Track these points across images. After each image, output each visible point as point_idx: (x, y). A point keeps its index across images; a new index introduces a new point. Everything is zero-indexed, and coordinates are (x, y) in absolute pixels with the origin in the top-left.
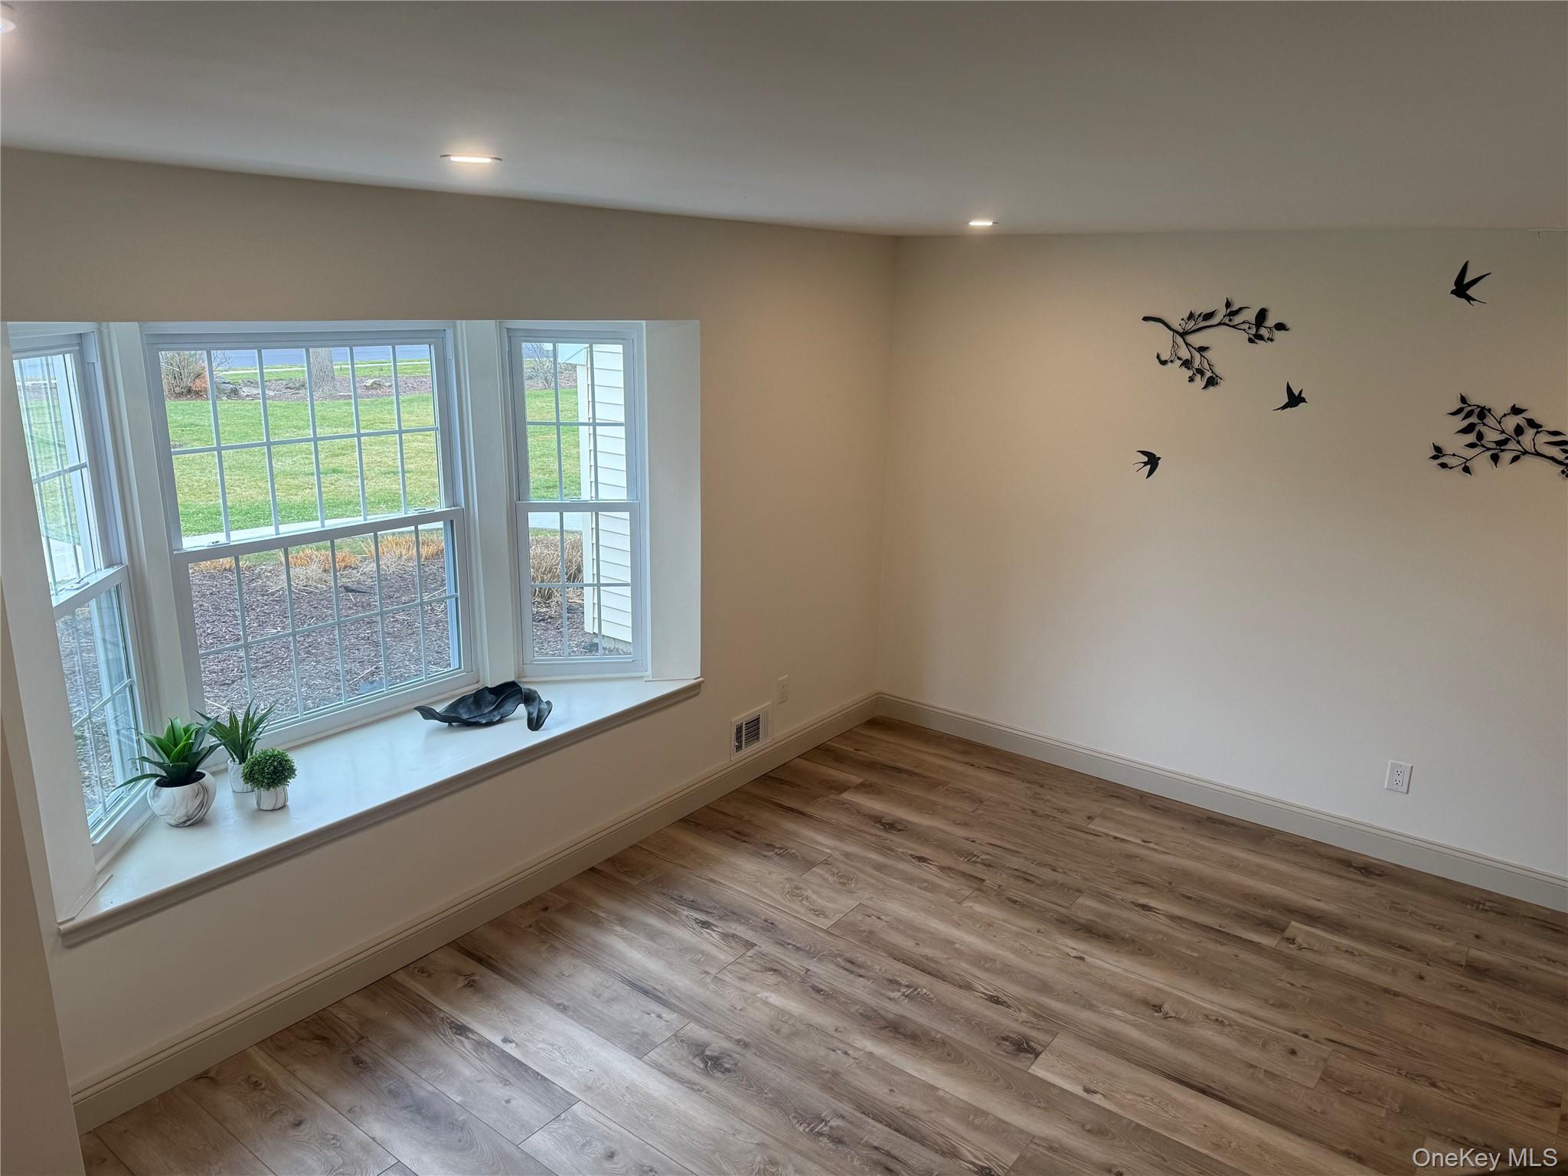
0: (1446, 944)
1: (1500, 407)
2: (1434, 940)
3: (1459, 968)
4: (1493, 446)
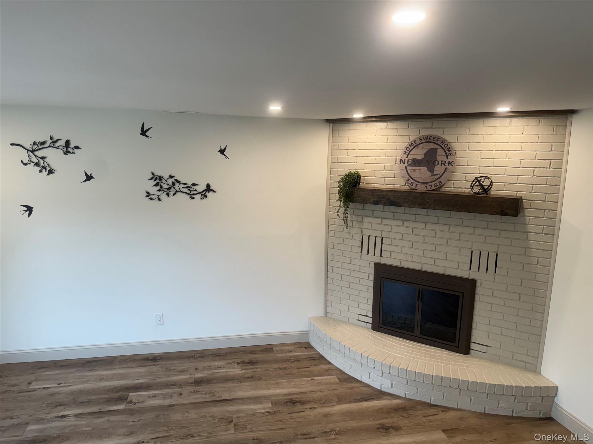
0: (187, 377)
1: (166, 176)
2: (182, 377)
3: (192, 384)
4: (166, 190)
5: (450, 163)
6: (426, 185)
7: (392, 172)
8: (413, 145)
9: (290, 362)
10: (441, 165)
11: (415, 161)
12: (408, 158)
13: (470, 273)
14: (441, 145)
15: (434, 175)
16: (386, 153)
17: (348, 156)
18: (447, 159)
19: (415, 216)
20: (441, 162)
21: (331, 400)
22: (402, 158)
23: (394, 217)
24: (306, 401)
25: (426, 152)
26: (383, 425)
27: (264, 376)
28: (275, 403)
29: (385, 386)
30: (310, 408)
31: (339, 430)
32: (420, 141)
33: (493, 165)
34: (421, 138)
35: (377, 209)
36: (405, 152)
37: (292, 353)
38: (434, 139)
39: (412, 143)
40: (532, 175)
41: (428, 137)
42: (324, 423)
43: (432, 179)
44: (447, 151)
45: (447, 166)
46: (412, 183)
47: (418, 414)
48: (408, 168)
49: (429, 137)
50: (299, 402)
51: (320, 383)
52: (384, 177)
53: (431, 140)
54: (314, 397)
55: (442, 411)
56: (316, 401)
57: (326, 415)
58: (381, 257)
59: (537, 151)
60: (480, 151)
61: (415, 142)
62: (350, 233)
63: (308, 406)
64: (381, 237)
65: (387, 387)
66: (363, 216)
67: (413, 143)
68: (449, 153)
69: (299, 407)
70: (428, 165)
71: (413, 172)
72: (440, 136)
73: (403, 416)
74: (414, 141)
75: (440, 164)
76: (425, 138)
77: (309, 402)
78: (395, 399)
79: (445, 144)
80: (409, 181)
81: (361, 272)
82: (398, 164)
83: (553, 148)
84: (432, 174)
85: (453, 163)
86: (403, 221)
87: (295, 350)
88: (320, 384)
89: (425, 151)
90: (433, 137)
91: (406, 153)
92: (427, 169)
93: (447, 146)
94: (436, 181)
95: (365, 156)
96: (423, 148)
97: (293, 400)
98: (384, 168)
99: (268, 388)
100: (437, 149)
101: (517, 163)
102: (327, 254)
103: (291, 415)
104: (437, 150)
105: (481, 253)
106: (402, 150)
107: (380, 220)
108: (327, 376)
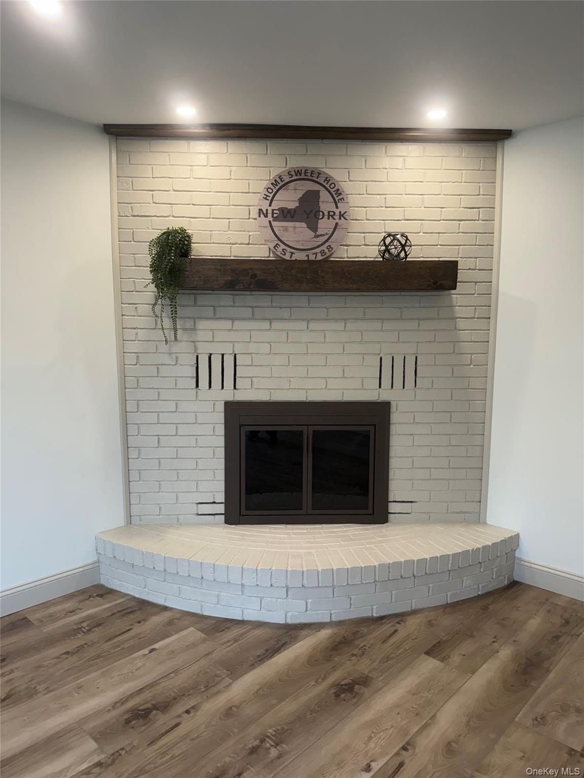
5: (341, 216)
6: (308, 254)
7: (244, 233)
8: (278, 185)
9: (84, 632)
10: (329, 219)
11: (285, 212)
12: (273, 207)
13: (380, 392)
14: (325, 184)
15: (319, 236)
16: (230, 199)
17: (154, 203)
18: (337, 207)
19: (290, 310)
20: (327, 214)
21: (217, 676)
22: (261, 206)
23: (253, 314)
24: (169, 700)
25: (301, 196)
26: (339, 684)
27: (39, 684)
28: (102, 736)
29: (292, 613)
30: (188, 712)
31: (274, 733)
32: (290, 178)
33: (404, 218)
34: (290, 172)
35: (222, 304)
36: (265, 196)
37: (74, 615)
38: (312, 173)
39: (275, 181)
40: (457, 232)
41: (301, 170)
42: (236, 731)
43: (316, 243)
44: (336, 194)
45: (337, 220)
46: (285, 251)
47: (372, 642)
48: (274, 224)
49: (303, 171)
50: (155, 707)
51: (173, 652)
52: (230, 244)
53: (307, 175)
54: (179, 685)
55: (398, 623)
56: (189, 691)
57: (229, 712)
58: (236, 391)
59: (461, 195)
60: (384, 196)
61: (281, 179)
62: (170, 354)
63: (180, 709)
64: (233, 355)
65: (297, 613)
66: (194, 319)
67: (278, 180)
68: (338, 198)
69: (161, 720)
70: (308, 218)
71: (284, 231)
72: (321, 169)
73: (355, 655)
74: (279, 177)
75: (326, 217)
76: (298, 172)
77: (175, 700)
78: (319, 631)
79: (330, 183)
80: (278, 248)
81: (199, 424)
82: (255, 219)
83: (481, 190)
84: (314, 234)
85: (346, 214)
86: (270, 321)
87: (82, 607)
88: (172, 654)
89: (300, 194)
90: (310, 171)
91: (268, 198)
92: (306, 225)
93: (334, 187)
94: (322, 247)
95: (189, 204)
96: (296, 189)
97: (139, 711)
98: (229, 226)
99: (64, 707)
100: (319, 191)
101: (435, 214)
102: (124, 401)
103: (156, 746)
104: (319, 193)
105: (394, 359)
106: (259, 193)
107: (229, 323)
108: (177, 632)
